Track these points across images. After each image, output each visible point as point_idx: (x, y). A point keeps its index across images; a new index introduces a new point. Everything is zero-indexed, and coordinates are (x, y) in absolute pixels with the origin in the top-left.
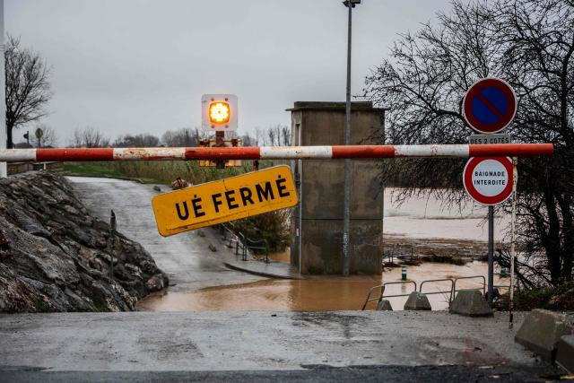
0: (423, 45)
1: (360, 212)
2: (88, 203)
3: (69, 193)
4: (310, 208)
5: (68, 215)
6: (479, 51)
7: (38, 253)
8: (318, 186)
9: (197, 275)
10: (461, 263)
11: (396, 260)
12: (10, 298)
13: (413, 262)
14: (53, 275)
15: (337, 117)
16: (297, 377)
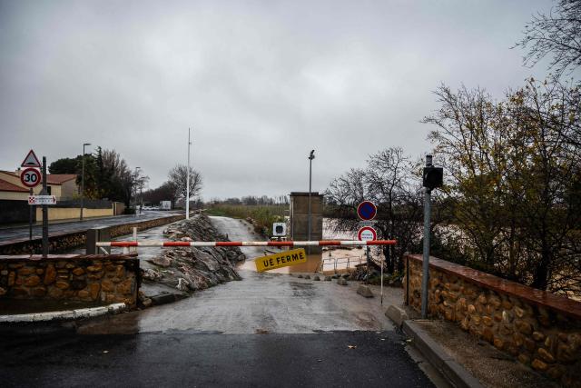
0: (340, 182)
1: (314, 232)
2: (216, 226)
3: (210, 223)
4: (297, 230)
5: (210, 233)
6: (360, 184)
7: (206, 260)
8: (300, 222)
9: (255, 254)
10: (350, 249)
11: (327, 248)
12: (200, 284)
13: (333, 249)
14: (211, 269)
15: (306, 198)
16: (313, 339)
